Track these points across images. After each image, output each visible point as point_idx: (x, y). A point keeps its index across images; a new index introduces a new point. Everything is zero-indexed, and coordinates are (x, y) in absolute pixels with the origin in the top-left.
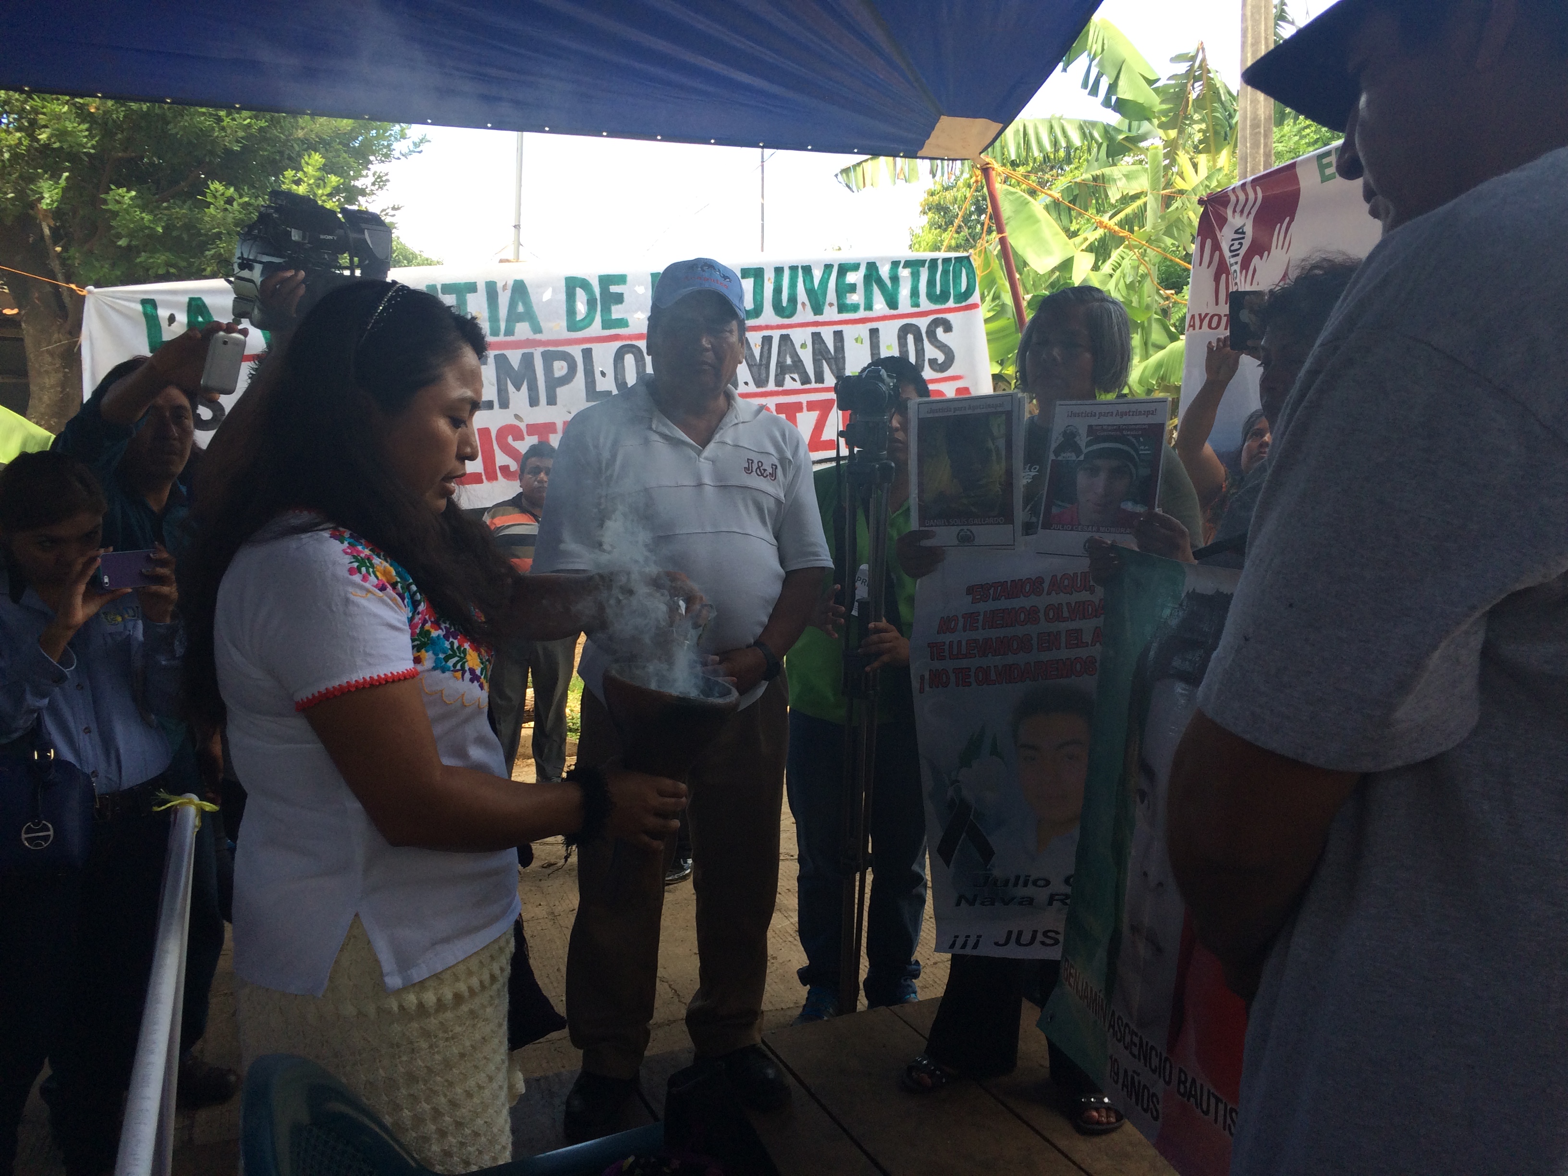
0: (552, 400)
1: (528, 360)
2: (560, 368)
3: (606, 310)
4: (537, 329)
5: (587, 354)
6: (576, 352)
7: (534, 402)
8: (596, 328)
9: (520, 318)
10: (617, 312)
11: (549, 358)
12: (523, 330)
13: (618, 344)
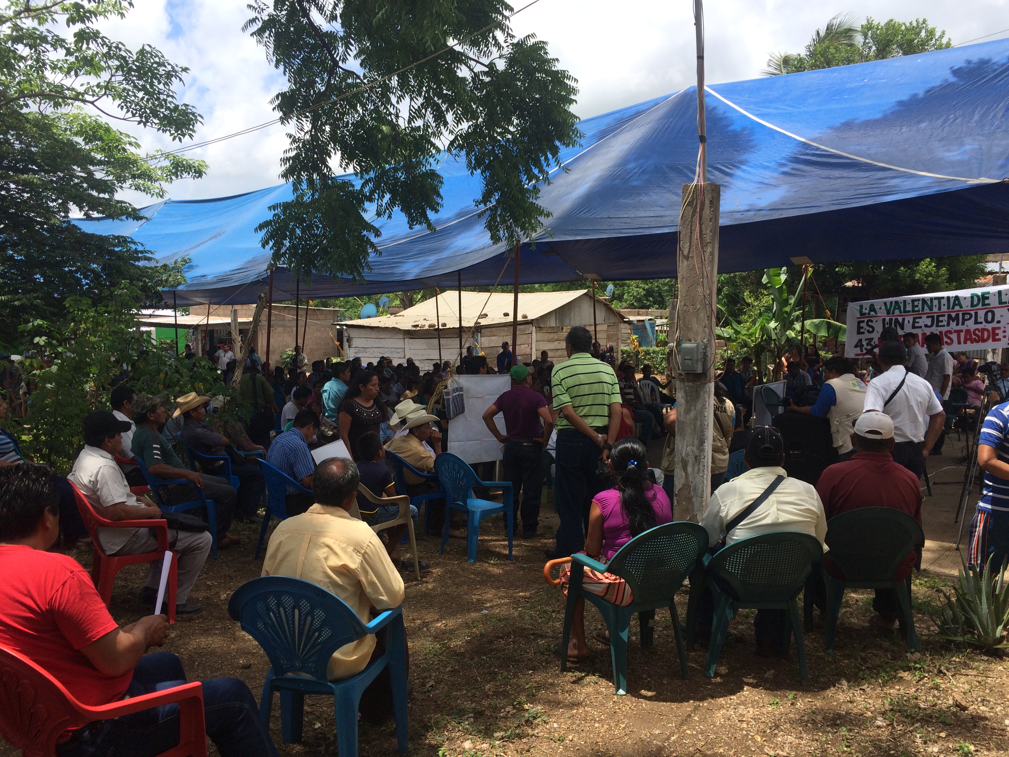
0: (963, 324)
1: (957, 315)
2: (967, 317)
3: (983, 301)
4: (961, 307)
5: (976, 314)
6: (973, 313)
7: (957, 324)
8: (980, 306)
9: (957, 305)
10: (987, 302)
11: (964, 315)
12: (957, 308)
13: (986, 310)
